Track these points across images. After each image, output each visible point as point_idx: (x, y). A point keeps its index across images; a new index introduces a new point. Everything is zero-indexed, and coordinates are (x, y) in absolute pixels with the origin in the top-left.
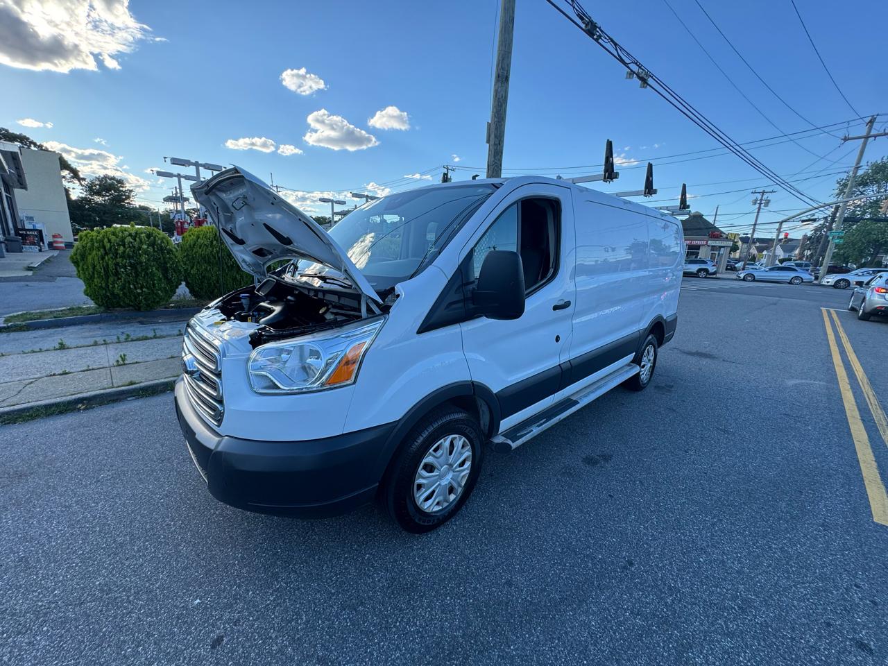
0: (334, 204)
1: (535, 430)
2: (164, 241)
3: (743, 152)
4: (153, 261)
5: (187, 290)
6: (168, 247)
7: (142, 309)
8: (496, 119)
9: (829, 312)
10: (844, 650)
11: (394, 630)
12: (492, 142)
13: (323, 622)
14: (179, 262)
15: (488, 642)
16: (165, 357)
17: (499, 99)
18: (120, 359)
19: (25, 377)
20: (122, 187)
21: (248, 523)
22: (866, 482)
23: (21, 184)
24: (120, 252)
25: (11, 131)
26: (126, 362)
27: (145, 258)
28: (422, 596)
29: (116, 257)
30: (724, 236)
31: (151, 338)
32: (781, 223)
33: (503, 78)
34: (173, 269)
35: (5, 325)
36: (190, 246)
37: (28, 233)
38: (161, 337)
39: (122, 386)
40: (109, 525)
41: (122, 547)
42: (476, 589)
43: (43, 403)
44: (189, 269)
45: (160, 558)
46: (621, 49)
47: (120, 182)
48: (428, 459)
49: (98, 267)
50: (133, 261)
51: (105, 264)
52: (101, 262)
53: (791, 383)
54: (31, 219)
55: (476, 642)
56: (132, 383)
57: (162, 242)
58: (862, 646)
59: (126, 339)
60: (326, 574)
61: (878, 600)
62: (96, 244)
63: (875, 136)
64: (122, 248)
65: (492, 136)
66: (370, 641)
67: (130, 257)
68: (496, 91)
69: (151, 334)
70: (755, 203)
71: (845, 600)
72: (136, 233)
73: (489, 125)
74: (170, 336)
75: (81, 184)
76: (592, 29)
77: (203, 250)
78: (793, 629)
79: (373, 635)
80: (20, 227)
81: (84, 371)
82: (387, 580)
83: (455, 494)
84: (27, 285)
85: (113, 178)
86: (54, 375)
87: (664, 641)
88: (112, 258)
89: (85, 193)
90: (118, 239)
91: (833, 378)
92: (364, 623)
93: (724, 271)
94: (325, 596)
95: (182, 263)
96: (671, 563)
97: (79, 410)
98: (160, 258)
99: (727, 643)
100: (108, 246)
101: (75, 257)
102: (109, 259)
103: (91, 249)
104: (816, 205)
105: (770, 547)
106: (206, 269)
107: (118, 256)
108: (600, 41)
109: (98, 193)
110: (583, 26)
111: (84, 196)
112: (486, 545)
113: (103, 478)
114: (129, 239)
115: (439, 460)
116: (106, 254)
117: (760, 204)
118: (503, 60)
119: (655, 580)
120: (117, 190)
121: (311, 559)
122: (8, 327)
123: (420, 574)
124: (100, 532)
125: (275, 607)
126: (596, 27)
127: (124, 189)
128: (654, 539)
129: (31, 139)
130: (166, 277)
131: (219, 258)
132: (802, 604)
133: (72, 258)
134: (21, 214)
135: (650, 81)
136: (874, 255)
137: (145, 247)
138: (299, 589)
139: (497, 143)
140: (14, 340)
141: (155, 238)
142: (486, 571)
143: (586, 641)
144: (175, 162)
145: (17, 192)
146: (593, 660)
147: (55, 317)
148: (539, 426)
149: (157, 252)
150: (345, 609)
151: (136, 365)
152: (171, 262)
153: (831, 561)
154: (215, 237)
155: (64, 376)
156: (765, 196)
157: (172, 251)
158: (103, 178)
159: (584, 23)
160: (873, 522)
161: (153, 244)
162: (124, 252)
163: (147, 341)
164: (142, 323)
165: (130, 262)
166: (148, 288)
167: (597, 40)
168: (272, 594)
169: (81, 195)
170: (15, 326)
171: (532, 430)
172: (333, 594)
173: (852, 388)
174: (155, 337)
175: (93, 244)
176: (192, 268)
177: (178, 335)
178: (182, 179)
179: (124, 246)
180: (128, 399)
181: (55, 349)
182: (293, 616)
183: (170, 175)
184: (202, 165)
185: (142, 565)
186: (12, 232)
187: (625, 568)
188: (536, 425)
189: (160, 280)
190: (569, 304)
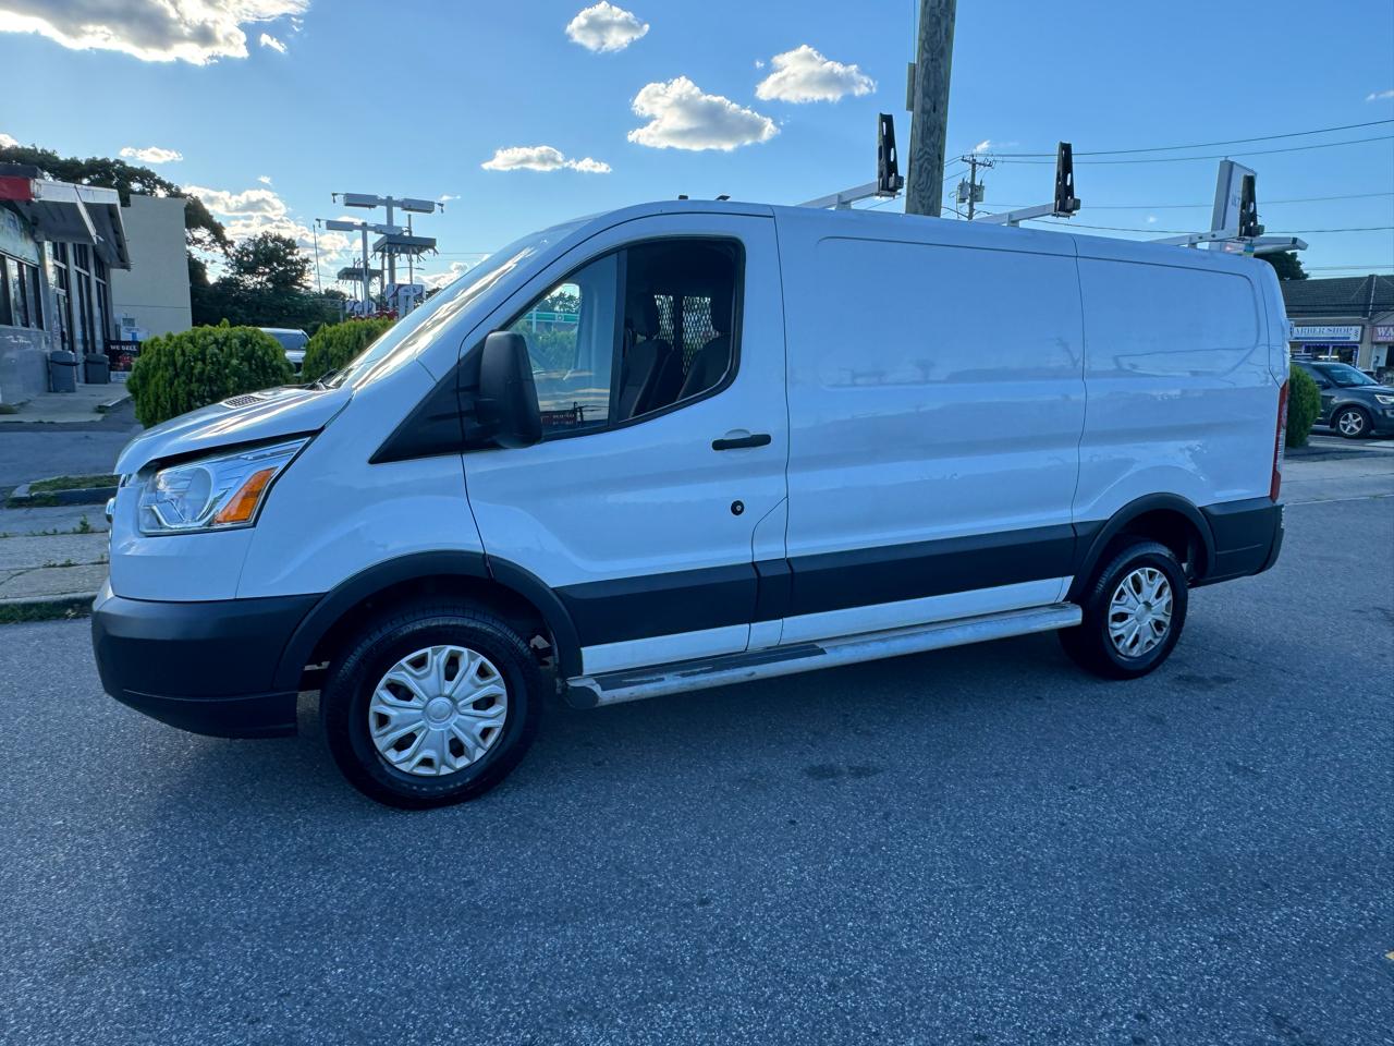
1: (672, 683)
2: (270, 352)
6: (274, 363)
8: (926, 55)
12: (917, 108)
17: (932, 8)
19: (17, 566)
20: (291, 254)
23: (122, 261)
24: (196, 371)
25: (128, 165)
27: (234, 382)
29: (191, 382)
35: (27, 495)
36: (315, 359)
37: (123, 348)
43: (23, 600)
47: (290, 245)
48: (398, 676)
49: (162, 399)
50: (215, 389)
51: (173, 394)
52: (168, 389)
54: (130, 322)
57: (266, 353)
62: (164, 359)
64: (200, 364)
65: (919, 94)
67: (211, 381)
73: (913, 68)
75: (226, 253)
80: (113, 338)
81: (95, 564)
83: (468, 757)
84: (87, 437)
85: (278, 239)
86: (54, 566)
88: (184, 382)
89: (231, 271)
90: (196, 350)
97: (67, 617)
100: (180, 360)
101: (133, 382)
102: (179, 385)
103: (156, 368)
107: (194, 380)
109: (251, 269)
111: (228, 276)
114: (213, 349)
115: (423, 682)
116: (177, 375)
120: (282, 261)
122: (32, 498)
127: (294, 258)
129: (158, 175)
133: (129, 383)
134: (118, 314)
137: (235, 362)
139: (929, 106)
140: (34, 518)
144: (353, 201)
145: (116, 274)
147: (97, 486)
148: (683, 675)
149: (254, 371)
155: (65, 569)
157: (280, 368)
158: (261, 239)
161: (249, 356)
162: (203, 371)
165: (211, 390)
169: (224, 275)
170: (40, 497)
171: (663, 679)
175: (159, 360)
179: (204, 361)
181: (75, 532)
183: (348, 227)
184: (398, 203)
186: (100, 347)
188: (679, 673)
190: (764, 440)
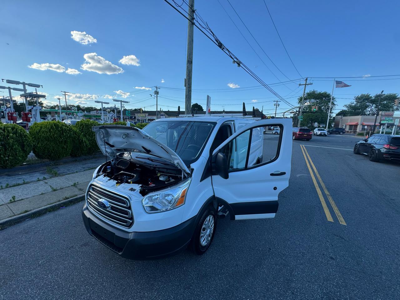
0: (103, 104)
3: (269, 87)
4: (16, 141)
5: (34, 155)
6: (25, 134)
7: (8, 168)
8: (188, 78)
9: (302, 146)
10: (328, 261)
11: (206, 291)
12: (187, 87)
13: (180, 296)
14: (31, 141)
15: (238, 286)
16: (37, 194)
18: (12, 199)
21: (129, 267)
22: (324, 208)
26: (16, 200)
27: (11, 141)
28: (211, 277)
30: (267, 117)
31: (21, 184)
32: (284, 113)
33: (190, 62)
34: (27, 145)
38: (27, 183)
39: (21, 214)
40: (61, 284)
41: (75, 291)
42: (227, 270)
44: (36, 144)
45: (97, 291)
46: (231, 53)
48: (204, 226)
53: (298, 176)
55: (234, 287)
56: (26, 212)
57: (21, 131)
58: (332, 258)
59: (6, 186)
60: (172, 279)
61: (333, 244)
63: (308, 84)
65: (187, 84)
66: (200, 297)
68: (188, 67)
69: (21, 182)
70: (275, 105)
71: (326, 246)
72: (4, 127)
73: (185, 80)
74: (32, 182)
76: (220, 45)
77: (45, 134)
78: (316, 258)
79: (200, 295)
82: (196, 275)
83: (210, 237)
87: (286, 271)
91: (309, 173)
92: (195, 292)
93: (268, 130)
94: (176, 287)
95: (32, 142)
96: (281, 246)
98: (19, 140)
99: (301, 267)
104: (294, 107)
105: (305, 235)
106: (47, 144)
108: (224, 50)
110: (218, 44)
112: (225, 254)
113: (41, 263)
115: (206, 226)
117: (277, 105)
118: (190, 55)
119: (278, 253)
121: (163, 275)
123: (206, 270)
124: (58, 288)
125: (159, 296)
126: (222, 45)
128: (274, 240)
130: (23, 150)
131: (54, 138)
132: (316, 250)
135: (241, 65)
136: (311, 123)
137: (11, 135)
138: (165, 287)
139: (189, 87)
141: (17, 129)
142: (228, 263)
143: (265, 277)
144: (9, 82)
146: (269, 282)
149: (18, 137)
150: (186, 289)
151: (22, 201)
152: (26, 142)
153: (320, 235)
154: (52, 127)
156: (278, 103)
159: (218, 43)
160: (328, 221)
161: (15, 133)
163: (20, 186)
164: (9, 175)
166: (12, 156)
167: (222, 49)
168: (155, 292)
172: (179, 285)
173: (314, 176)
174: (24, 183)
176: (38, 143)
177: (37, 181)
178: (12, 90)
180: (26, 220)
182: (168, 297)
183: (4, 88)
184: (27, 84)
185: (90, 296)
187: (269, 251)
189: (20, 151)
190: (284, 173)
